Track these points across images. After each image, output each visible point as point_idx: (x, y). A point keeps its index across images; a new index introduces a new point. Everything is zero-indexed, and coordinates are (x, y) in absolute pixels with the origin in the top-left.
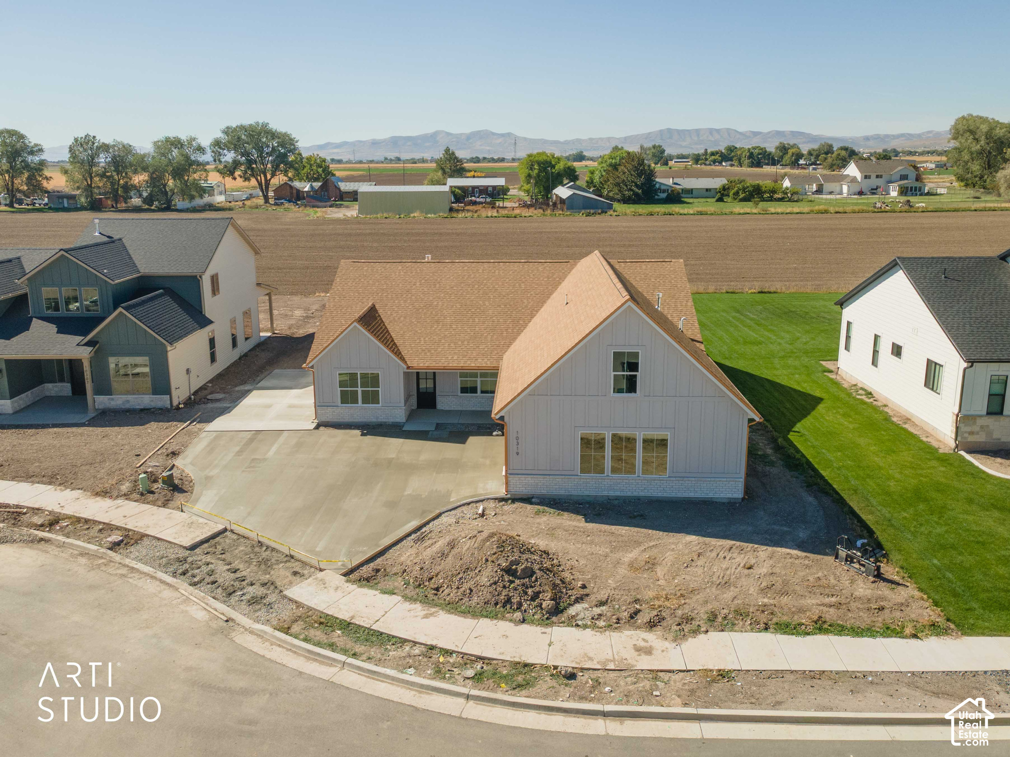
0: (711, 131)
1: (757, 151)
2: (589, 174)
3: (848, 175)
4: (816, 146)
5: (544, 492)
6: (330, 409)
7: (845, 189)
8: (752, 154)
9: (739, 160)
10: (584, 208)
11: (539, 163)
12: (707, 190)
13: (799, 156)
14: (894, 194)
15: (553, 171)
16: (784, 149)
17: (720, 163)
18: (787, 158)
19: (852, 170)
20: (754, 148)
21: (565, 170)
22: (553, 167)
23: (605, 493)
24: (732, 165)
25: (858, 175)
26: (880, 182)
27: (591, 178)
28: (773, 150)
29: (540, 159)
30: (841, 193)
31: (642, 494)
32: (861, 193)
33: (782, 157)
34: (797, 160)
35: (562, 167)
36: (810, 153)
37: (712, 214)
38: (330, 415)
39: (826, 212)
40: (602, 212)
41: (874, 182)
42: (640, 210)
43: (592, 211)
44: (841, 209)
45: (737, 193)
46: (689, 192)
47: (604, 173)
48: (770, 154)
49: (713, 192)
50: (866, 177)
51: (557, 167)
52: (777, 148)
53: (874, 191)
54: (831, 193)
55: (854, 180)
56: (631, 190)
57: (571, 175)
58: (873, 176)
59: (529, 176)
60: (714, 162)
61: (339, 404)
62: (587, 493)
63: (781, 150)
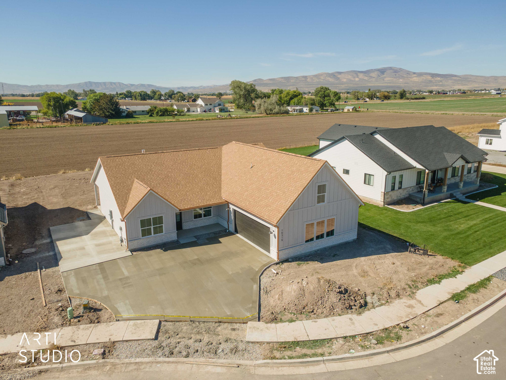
0: (111, 83)
1: (143, 93)
2: (83, 104)
3: (198, 104)
4: (167, 91)
5: (292, 255)
6: (136, 241)
7: (199, 109)
8: (141, 94)
9: (135, 97)
10: (93, 122)
11: (54, 98)
12: (143, 111)
13: (161, 95)
14: (217, 111)
15: (63, 102)
16: (154, 92)
17: (125, 98)
18: (156, 96)
19: (200, 102)
20: (142, 92)
21: (70, 102)
22: (63, 100)
23: (314, 249)
24: (132, 100)
25: (203, 104)
26: (211, 107)
27: (84, 106)
28: (149, 93)
29: (54, 96)
30: (197, 111)
31: (326, 246)
32: (205, 111)
33: (154, 96)
34: (161, 97)
35: (68, 101)
36: (166, 94)
37: (156, 122)
38: (136, 244)
39: (202, 120)
40: (103, 123)
41: (209, 107)
42: (122, 122)
43: (98, 123)
44: (208, 119)
45: (157, 113)
46: (135, 112)
47: (92, 104)
48: (149, 95)
49: (145, 112)
50: (206, 105)
51: (65, 100)
52: (151, 92)
53: (210, 110)
54: (194, 112)
55: (201, 106)
56: (108, 112)
57: (74, 105)
58: (209, 105)
59: (49, 105)
60: (122, 98)
61: (141, 237)
62: (307, 251)
63: (153, 93)
